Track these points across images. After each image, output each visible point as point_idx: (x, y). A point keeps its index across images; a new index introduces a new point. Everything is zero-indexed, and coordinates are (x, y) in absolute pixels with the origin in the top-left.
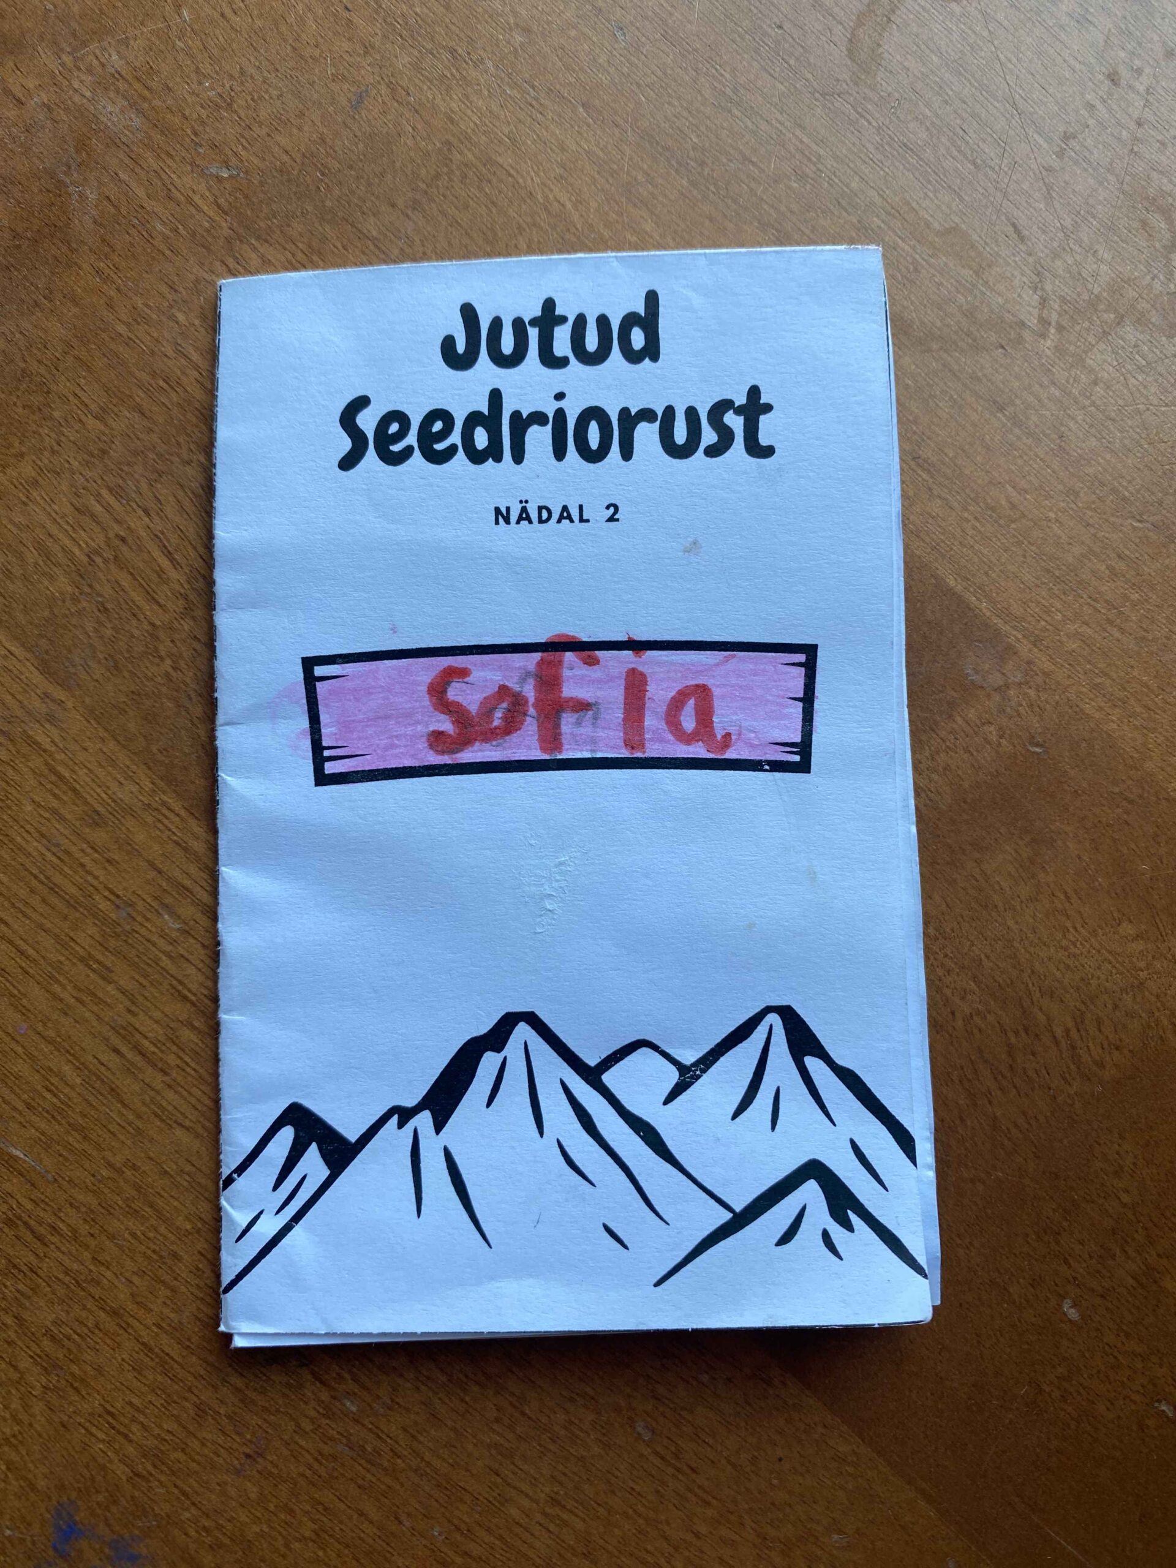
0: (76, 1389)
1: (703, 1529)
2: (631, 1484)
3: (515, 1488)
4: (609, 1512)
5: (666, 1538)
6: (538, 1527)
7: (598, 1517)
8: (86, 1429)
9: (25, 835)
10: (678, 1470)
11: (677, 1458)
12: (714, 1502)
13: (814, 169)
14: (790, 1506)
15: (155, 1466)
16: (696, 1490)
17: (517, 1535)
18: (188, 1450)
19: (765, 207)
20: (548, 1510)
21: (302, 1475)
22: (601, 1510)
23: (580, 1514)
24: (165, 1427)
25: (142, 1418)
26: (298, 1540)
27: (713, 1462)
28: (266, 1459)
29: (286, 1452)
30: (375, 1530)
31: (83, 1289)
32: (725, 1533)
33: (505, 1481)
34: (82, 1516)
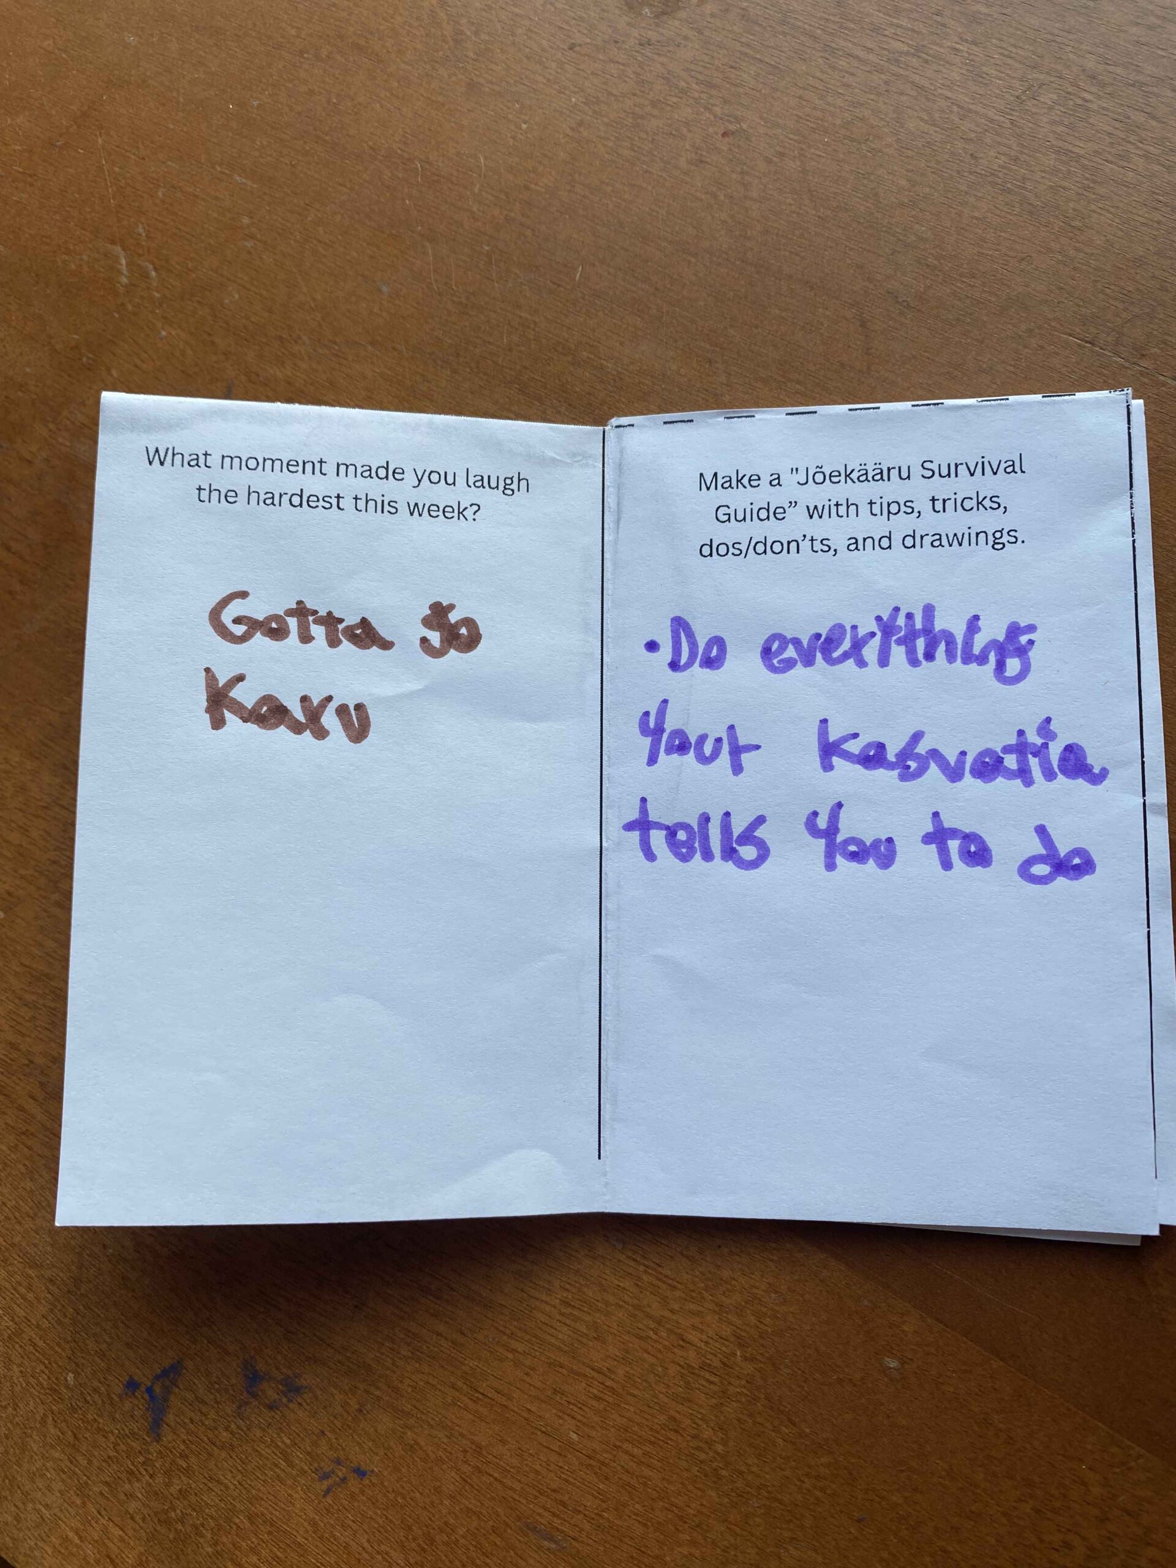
0: (239, 1281)
1: (676, 1307)
2: (617, 1282)
3: (537, 1299)
4: (606, 1305)
5: (649, 1316)
6: (558, 1324)
7: (599, 1310)
8: (252, 1307)
10: (647, 1267)
11: (645, 1258)
12: (679, 1286)
13: (533, 333)
14: (734, 1279)
16: (665, 1279)
17: (546, 1332)
19: (508, 371)
20: (563, 1310)
22: (599, 1304)
23: (586, 1309)
26: (401, 1359)
28: (367, 1306)
30: (450, 1344)
32: (692, 1306)
33: (529, 1295)
34: (261, 1366)
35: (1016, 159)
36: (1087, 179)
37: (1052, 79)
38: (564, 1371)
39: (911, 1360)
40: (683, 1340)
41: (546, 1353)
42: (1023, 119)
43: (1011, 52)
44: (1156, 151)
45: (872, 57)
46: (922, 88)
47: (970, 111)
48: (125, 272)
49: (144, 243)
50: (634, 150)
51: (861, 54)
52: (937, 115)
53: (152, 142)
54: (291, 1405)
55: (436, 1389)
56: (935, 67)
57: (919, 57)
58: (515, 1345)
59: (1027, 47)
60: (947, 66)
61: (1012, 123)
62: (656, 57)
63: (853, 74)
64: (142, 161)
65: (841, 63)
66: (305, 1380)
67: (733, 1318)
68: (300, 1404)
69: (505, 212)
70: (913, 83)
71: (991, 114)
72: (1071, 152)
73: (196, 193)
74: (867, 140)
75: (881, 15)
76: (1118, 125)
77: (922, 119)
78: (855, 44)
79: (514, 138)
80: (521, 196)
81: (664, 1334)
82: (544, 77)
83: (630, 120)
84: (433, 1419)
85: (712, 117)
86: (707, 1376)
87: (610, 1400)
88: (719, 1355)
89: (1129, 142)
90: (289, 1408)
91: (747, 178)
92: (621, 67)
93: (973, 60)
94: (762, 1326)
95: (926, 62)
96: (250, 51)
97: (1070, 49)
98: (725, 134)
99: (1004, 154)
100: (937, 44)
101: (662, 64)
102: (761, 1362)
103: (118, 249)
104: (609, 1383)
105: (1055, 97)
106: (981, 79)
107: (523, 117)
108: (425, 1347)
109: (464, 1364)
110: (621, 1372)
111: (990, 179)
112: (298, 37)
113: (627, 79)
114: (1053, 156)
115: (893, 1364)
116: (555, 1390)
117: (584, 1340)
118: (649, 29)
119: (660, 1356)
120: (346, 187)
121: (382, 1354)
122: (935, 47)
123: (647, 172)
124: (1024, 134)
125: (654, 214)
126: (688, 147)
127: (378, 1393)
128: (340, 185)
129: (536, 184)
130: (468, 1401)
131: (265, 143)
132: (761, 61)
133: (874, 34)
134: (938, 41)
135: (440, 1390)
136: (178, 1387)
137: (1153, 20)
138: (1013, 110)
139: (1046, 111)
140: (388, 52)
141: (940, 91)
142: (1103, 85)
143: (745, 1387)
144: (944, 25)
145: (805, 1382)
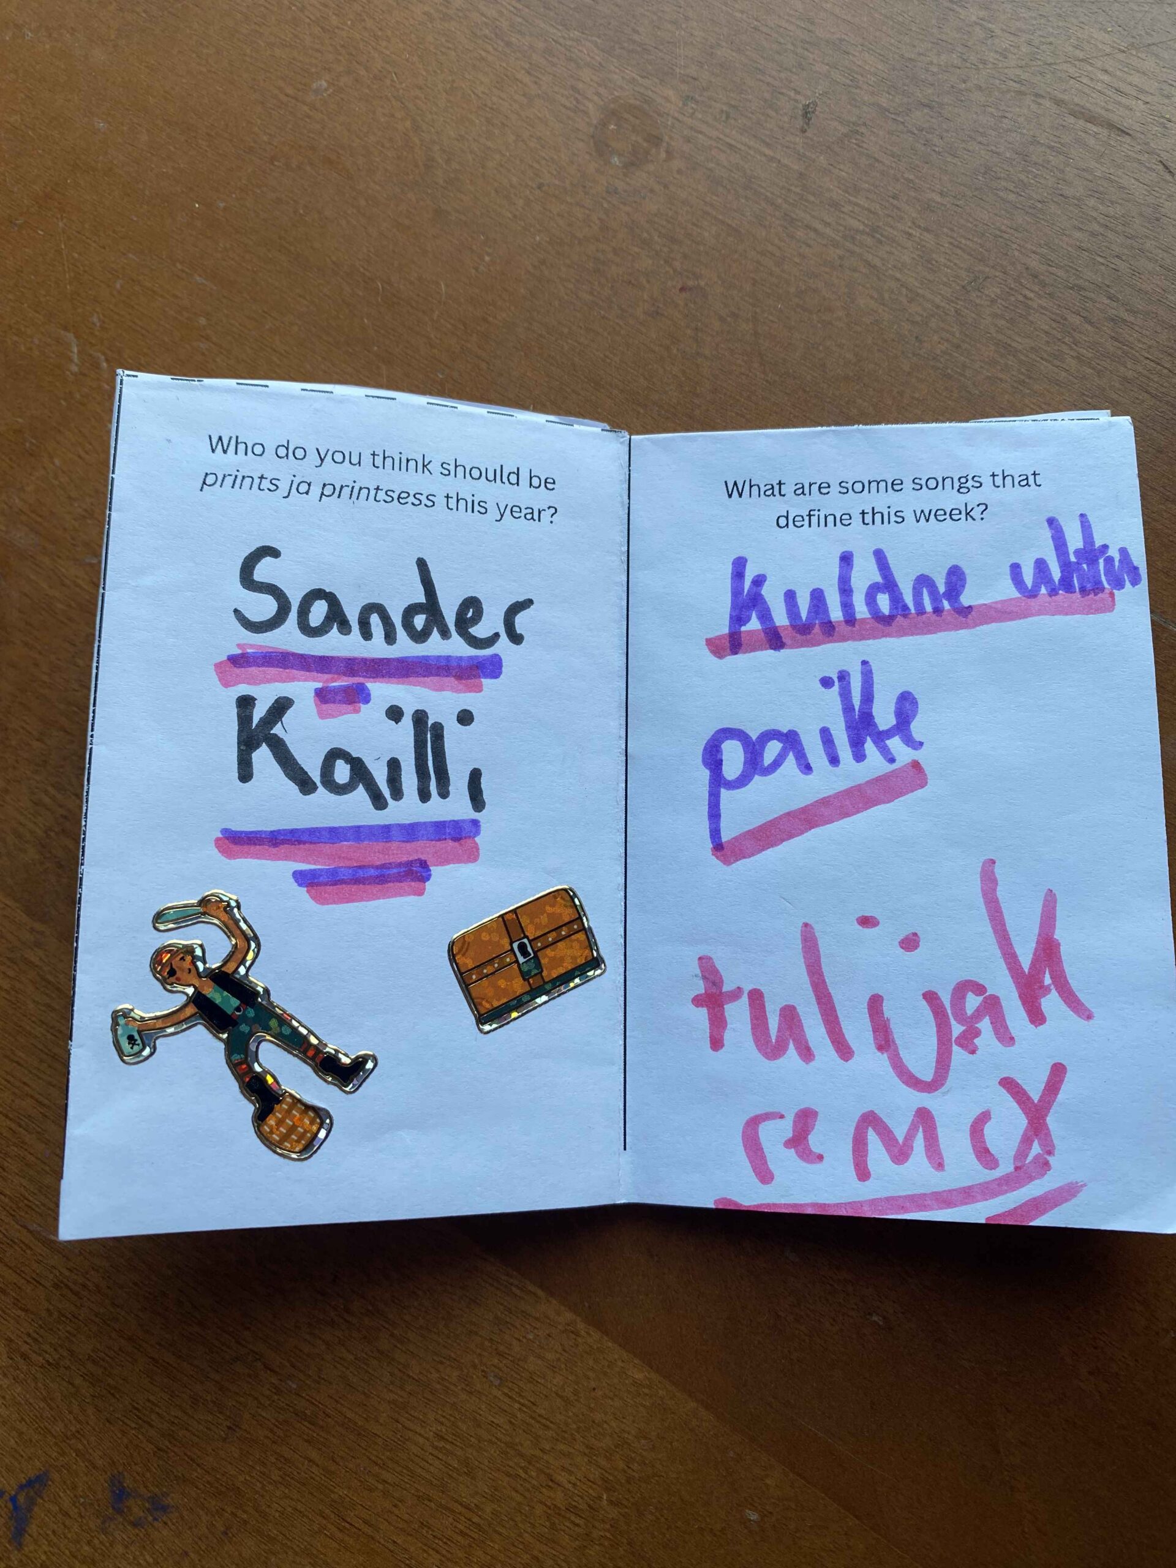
0: (113, 1395)
1: (547, 1447)
2: (493, 1419)
3: (411, 1430)
4: (479, 1442)
5: (522, 1455)
6: (430, 1457)
7: (472, 1446)
8: (123, 1422)
9: (33, 1025)
10: (523, 1405)
11: (520, 1395)
12: (552, 1426)
14: (606, 1422)
15: (170, 1442)
16: (539, 1419)
17: (417, 1464)
18: (190, 1428)
20: (436, 1443)
21: (267, 1437)
22: (472, 1439)
23: (459, 1444)
24: (173, 1414)
25: (157, 1409)
26: (270, 1483)
27: (546, 1396)
28: (240, 1428)
29: (255, 1422)
30: (321, 1471)
31: (109, 1325)
32: (561, 1447)
33: (403, 1426)
34: (128, 1483)
35: (958, 347)
36: (1022, 373)
37: (997, 274)
38: (432, 1505)
39: (771, 1513)
40: (551, 1480)
41: (416, 1485)
42: (967, 309)
43: (960, 242)
44: (1090, 355)
45: (828, 231)
46: (875, 267)
47: (918, 295)
48: (76, 360)
49: (97, 333)
50: (591, 293)
51: (819, 227)
52: (886, 296)
53: (114, 231)
54: (156, 1524)
55: (304, 1515)
56: (888, 248)
57: (873, 237)
58: (385, 1475)
59: (975, 239)
60: (899, 248)
61: (956, 312)
62: (621, 206)
63: (809, 246)
64: (103, 250)
65: (799, 233)
66: (172, 1499)
67: (603, 1462)
68: (166, 1523)
69: (463, 342)
70: (866, 261)
71: (938, 300)
72: (1010, 345)
73: (155, 289)
74: (819, 311)
75: (840, 192)
76: (1054, 325)
77: (872, 297)
78: (813, 217)
79: (476, 269)
80: (479, 328)
81: (534, 1474)
82: (511, 212)
83: (591, 264)
84: (298, 1546)
85: (671, 272)
86: (573, 1518)
87: (476, 1536)
88: (586, 1498)
89: (1064, 342)
90: (153, 1526)
91: (700, 334)
92: (587, 212)
93: (924, 246)
94: (629, 1471)
95: (881, 242)
96: (221, 152)
97: (1014, 246)
98: (682, 289)
99: (947, 340)
100: (891, 227)
101: (628, 214)
102: (626, 1507)
103: (70, 336)
104: (476, 1519)
105: (998, 291)
106: (930, 266)
107: (487, 249)
108: (295, 1473)
109: (333, 1492)
110: (488, 1510)
111: (932, 363)
112: (270, 143)
113: (592, 224)
114: (993, 348)
115: (754, 1516)
116: (422, 1523)
117: (455, 1475)
118: (618, 179)
119: (527, 1494)
120: (305, 298)
121: (252, 1477)
122: (889, 229)
123: (603, 317)
124: (967, 323)
125: (608, 361)
126: (646, 297)
127: (245, 1516)
128: (300, 296)
129: (495, 317)
130: (334, 1529)
131: (228, 246)
132: (723, 222)
133: (832, 210)
134: (892, 223)
135: (308, 1517)
136: (42, 1498)
137: (1096, 227)
138: (958, 299)
139: (989, 303)
140: (359, 169)
141: (890, 272)
142: (1043, 285)
143: (608, 1531)
144: (898, 208)
145: (668, 1529)
